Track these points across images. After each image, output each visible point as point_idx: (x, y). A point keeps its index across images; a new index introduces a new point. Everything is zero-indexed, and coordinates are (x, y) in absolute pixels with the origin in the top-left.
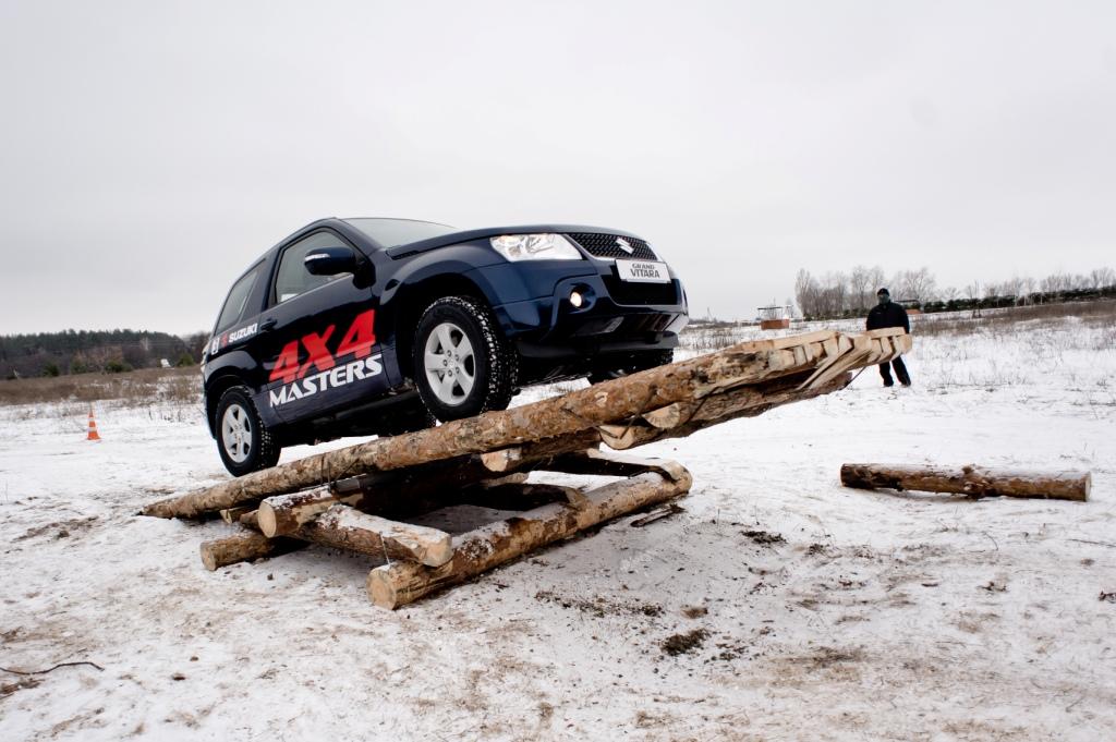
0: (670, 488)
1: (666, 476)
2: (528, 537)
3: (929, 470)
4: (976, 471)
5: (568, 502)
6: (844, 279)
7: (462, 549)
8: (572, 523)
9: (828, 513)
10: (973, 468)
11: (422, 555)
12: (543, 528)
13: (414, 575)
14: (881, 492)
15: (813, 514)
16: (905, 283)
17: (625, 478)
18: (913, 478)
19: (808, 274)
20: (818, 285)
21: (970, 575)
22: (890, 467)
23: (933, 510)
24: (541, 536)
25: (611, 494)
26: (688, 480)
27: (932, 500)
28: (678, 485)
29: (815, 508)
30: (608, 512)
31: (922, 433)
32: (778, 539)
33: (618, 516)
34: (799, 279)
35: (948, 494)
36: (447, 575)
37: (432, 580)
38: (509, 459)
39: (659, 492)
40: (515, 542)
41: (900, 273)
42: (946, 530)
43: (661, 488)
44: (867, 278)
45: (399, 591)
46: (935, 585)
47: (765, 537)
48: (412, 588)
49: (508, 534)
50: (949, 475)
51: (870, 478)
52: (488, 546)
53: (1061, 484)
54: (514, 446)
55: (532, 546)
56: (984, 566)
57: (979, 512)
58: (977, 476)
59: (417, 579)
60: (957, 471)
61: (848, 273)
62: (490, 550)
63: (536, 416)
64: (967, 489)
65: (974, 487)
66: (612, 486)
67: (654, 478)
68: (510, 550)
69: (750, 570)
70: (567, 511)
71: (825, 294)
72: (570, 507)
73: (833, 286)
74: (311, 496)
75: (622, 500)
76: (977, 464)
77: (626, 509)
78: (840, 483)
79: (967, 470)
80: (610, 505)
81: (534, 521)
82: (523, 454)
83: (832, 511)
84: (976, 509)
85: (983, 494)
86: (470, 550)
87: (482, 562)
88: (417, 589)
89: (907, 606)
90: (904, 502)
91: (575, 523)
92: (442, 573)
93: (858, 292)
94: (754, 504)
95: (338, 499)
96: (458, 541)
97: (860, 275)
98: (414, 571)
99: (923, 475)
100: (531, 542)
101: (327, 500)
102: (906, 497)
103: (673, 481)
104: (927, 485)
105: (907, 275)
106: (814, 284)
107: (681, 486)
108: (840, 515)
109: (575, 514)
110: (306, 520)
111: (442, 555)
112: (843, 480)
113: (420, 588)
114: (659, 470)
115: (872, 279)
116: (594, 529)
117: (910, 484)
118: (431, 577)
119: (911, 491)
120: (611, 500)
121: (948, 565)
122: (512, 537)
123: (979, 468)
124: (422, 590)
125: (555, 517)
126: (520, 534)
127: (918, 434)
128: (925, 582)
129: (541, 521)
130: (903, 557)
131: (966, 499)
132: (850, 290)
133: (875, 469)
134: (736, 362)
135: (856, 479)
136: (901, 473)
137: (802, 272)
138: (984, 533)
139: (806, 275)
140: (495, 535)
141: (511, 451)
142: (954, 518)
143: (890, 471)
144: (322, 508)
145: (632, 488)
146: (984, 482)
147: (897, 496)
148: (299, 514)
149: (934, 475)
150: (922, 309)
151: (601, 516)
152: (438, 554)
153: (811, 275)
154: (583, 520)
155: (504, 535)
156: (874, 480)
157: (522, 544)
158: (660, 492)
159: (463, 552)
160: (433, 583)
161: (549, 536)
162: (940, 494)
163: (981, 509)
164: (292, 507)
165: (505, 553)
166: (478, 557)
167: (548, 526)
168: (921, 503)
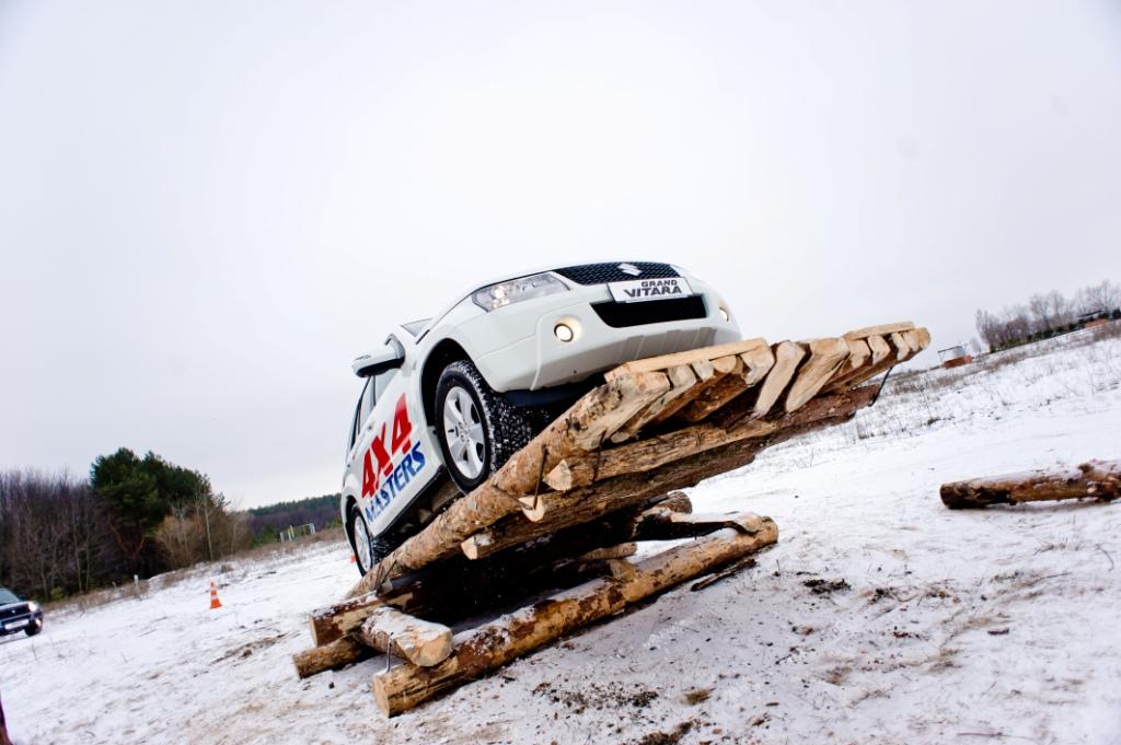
0: (749, 541)
1: (741, 530)
2: (557, 619)
3: (1040, 475)
4: (1098, 468)
5: (611, 574)
6: (1023, 309)
7: (472, 642)
8: (615, 597)
9: (918, 545)
10: (1092, 464)
11: (415, 655)
12: (579, 608)
13: (411, 678)
14: (994, 508)
15: (899, 547)
16: (1089, 299)
17: (693, 539)
18: (1022, 487)
19: (986, 313)
20: (997, 320)
21: (1061, 611)
22: (993, 480)
23: (1053, 522)
24: (575, 615)
25: (668, 560)
26: (774, 531)
27: (1055, 509)
28: (758, 537)
29: (904, 541)
30: (663, 579)
31: (1062, 435)
32: (841, 586)
33: (677, 583)
34: (978, 319)
35: (1075, 500)
36: (451, 672)
37: (433, 681)
38: (478, 546)
39: (732, 547)
40: (541, 629)
41: (1080, 291)
42: (1052, 548)
43: (734, 543)
44: (1046, 303)
45: (390, 697)
46: (1006, 632)
47: (826, 586)
48: (408, 691)
49: (532, 619)
50: (1066, 477)
51: (974, 496)
52: (505, 635)
54: (480, 531)
55: (565, 628)
56: (1086, 596)
57: (1108, 517)
58: (1100, 473)
59: (415, 681)
60: (1073, 471)
61: (1025, 302)
62: (508, 640)
63: (479, 497)
64: (1091, 490)
65: (1099, 487)
66: (674, 551)
67: (727, 535)
68: (535, 636)
69: (794, 630)
70: (609, 584)
71: (1008, 326)
72: (611, 580)
73: (1013, 318)
74: (356, 602)
75: (680, 565)
76: (1099, 459)
77: (689, 572)
78: (943, 506)
79: (1085, 468)
80: (667, 572)
81: (567, 601)
82: (495, 537)
83: (923, 542)
84: (1107, 513)
85: (1116, 494)
86: (482, 641)
87: (498, 653)
88: (415, 692)
89: (950, 670)
90: (1017, 517)
91: (619, 597)
92: (443, 672)
93: (1041, 317)
94: (833, 546)
95: (384, 601)
96: (466, 636)
97: (1038, 303)
98: (412, 673)
99: (1033, 482)
100: (562, 625)
101: (373, 604)
102: (1024, 510)
103: (752, 534)
104: (1043, 493)
105: (1088, 291)
106: (993, 320)
107: (764, 537)
108: (931, 545)
109: (619, 586)
110: (351, 626)
111: (438, 653)
112: (946, 502)
113: (419, 690)
114: (732, 525)
115: (1051, 302)
116: (648, 600)
117: (1021, 495)
118: (432, 677)
119: (1028, 503)
120: (668, 566)
121: (1040, 598)
122: (537, 621)
123: (1101, 463)
124: (425, 691)
125: (594, 593)
126: (547, 617)
127: (1058, 435)
128: (994, 628)
129: (576, 600)
130: (989, 590)
131: (1097, 502)
132: (1031, 317)
133: (976, 485)
135: (958, 498)
136: (1007, 484)
137: (979, 312)
138: (1098, 547)
139: (983, 315)
140: (516, 623)
141: (478, 537)
142: (1074, 530)
143: (995, 485)
144: (368, 613)
145: (697, 549)
146: (1111, 479)
147: (1013, 510)
148: (341, 621)
149: (1047, 480)
150: (1111, 317)
151: (656, 584)
152: (433, 653)
153: (989, 312)
154: (630, 592)
155: (526, 621)
156: (979, 497)
157: (551, 628)
158: (735, 548)
159: (473, 646)
160: (436, 683)
161: (588, 614)
162: (1063, 501)
163: (1111, 513)
164: (333, 616)
165: (529, 640)
166: (491, 648)
167: (585, 604)
168: (1040, 515)
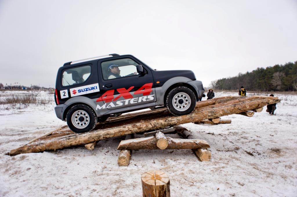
53: (228, 121)
63: (231, 110)
134: (274, 101)
